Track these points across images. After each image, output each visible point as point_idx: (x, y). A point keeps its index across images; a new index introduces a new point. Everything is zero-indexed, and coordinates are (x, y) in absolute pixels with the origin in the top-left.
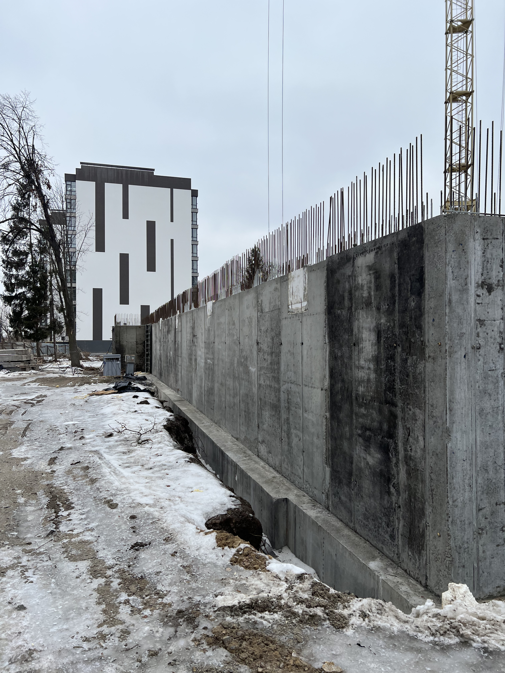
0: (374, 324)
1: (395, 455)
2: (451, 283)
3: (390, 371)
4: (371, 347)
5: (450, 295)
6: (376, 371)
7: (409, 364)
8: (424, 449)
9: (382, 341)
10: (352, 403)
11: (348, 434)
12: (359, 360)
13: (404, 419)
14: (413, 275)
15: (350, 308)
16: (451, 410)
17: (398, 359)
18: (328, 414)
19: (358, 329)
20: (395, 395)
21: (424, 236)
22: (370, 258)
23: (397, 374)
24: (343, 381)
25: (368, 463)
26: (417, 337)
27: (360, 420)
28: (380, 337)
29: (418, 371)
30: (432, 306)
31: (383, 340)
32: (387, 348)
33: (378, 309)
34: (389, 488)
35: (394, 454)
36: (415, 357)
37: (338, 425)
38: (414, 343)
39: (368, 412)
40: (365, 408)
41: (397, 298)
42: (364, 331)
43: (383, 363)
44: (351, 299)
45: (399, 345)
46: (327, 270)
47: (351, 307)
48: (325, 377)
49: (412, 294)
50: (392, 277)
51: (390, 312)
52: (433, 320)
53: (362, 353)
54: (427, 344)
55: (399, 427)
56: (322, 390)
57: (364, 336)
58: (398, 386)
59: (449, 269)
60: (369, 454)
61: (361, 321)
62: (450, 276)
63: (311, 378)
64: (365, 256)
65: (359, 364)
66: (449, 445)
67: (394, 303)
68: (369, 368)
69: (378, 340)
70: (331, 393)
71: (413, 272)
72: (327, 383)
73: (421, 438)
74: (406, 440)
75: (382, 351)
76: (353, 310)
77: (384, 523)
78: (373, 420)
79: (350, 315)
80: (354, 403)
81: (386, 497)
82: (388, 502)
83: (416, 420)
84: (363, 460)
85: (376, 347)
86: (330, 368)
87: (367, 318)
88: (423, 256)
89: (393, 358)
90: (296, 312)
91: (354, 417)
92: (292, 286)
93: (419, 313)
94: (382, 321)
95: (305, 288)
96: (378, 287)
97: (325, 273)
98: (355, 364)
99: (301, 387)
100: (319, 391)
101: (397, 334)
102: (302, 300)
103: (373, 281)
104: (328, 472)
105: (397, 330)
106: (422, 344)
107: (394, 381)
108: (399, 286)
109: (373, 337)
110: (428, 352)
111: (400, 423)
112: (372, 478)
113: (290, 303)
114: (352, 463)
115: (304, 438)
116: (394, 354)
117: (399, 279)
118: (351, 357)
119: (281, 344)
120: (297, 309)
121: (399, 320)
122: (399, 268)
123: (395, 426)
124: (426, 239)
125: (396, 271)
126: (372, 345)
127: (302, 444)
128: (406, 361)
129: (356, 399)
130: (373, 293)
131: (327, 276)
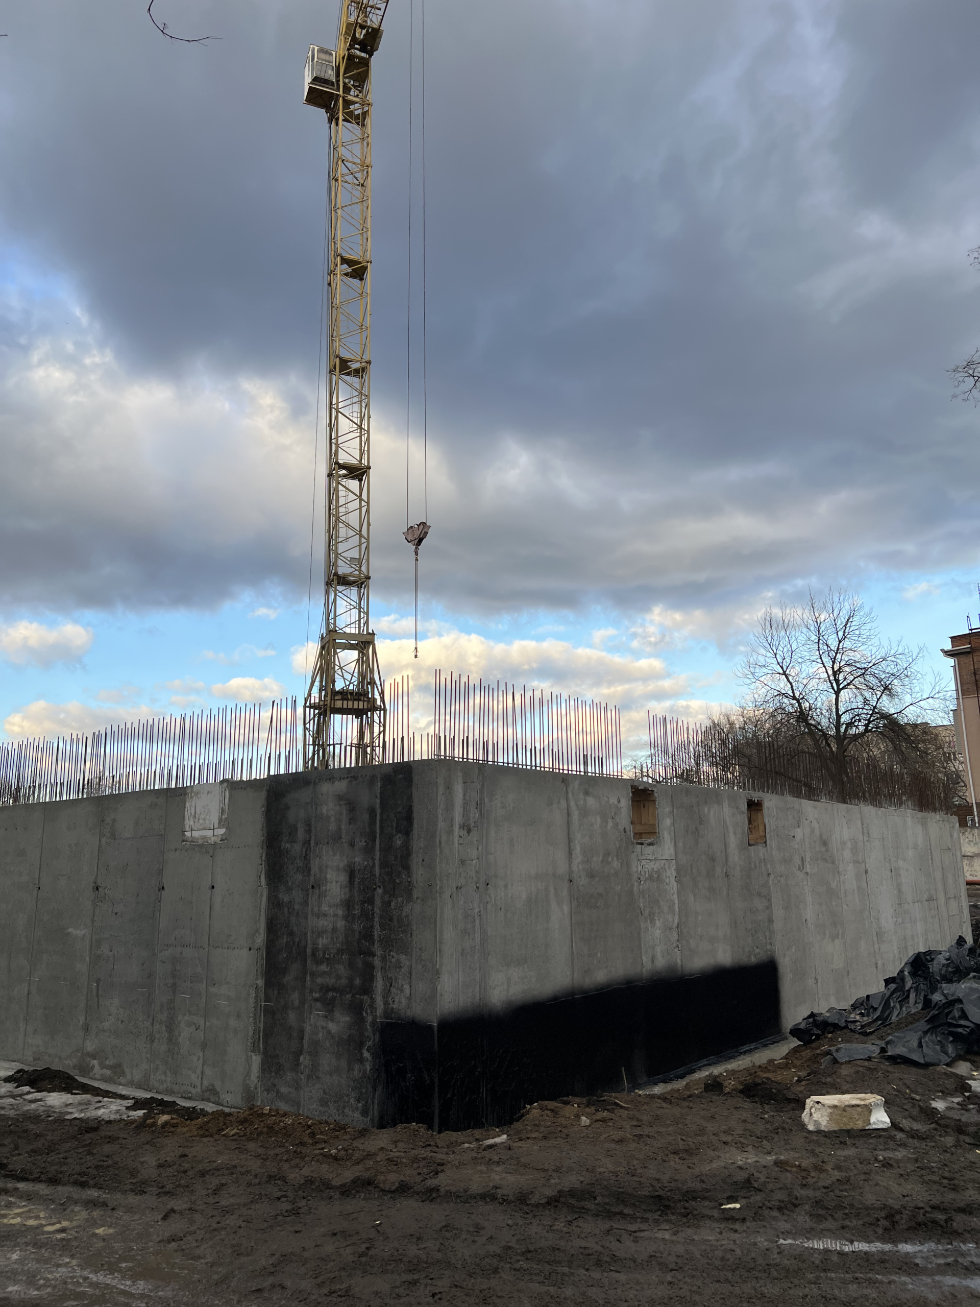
0: (345, 862)
1: (371, 1012)
2: (441, 825)
3: (367, 916)
4: (339, 890)
5: (440, 836)
6: (346, 918)
7: (393, 907)
8: (409, 999)
9: (356, 883)
10: (306, 961)
11: (296, 1003)
12: (320, 905)
13: (385, 969)
14: (400, 812)
15: (307, 843)
16: (440, 952)
17: (378, 902)
18: (260, 982)
19: (320, 868)
20: (374, 943)
21: (413, 775)
22: (341, 786)
23: (377, 919)
24: (291, 934)
25: (329, 1032)
26: (404, 877)
27: (319, 980)
28: (354, 878)
29: (404, 914)
30: (422, 845)
31: (357, 881)
32: (364, 890)
33: (352, 844)
34: (362, 1054)
35: (369, 1011)
36: (400, 899)
37: (279, 993)
38: (399, 884)
39: (331, 968)
40: (327, 965)
41: (378, 835)
42: (329, 871)
43: (357, 907)
44: (309, 831)
45: (379, 887)
46: (268, 791)
47: (310, 841)
48: (257, 931)
49: (398, 831)
50: (372, 811)
51: (368, 850)
52: (423, 860)
53: (326, 896)
54: (415, 884)
55: (378, 979)
56: (250, 949)
57: (328, 876)
58: (377, 932)
59: (440, 812)
60: (332, 1020)
61: (325, 858)
62: (440, 818)
63: (229, 936)
64: (333, 783)
65: (319, 910)
66: (439, 988)
67: (374, 840)
68: (336, 915)
69: (350, 881)
70: (268, 953)
71: (400, 810)
72: (261, 939)
73: (406, 987)
74: (387, 991)
75: (356, 894)
76: (312, 844)
77: (352, 1100)
78: (338, 977)
79: (306, 851)
80: (309, 961)
81: (357, 1067)
82: (360, 1071)
83: (401, 967)
84: (321, 1030)
85: (347, 890)
86: (268, 919)
87: (335, 855)
88: (411, 795)
89: (371, 901)
90: (200, 842)
91: (308, 978)
92: (193, 804)
93: (406, 852)
94: (357, 859)
95: (223, 811)
96: (352, 821)
97: (264, 794)
98: (312, 910)
99: (206, 949)
100: (245, 951)
101: (378, 875)
102: (216, 826)
103: (344, 812)
104: (256, 1060)
105: (377, 871)
106: (410, 885)
107: (372, 927)
108: (381, 821)
109: (343, 878)
110: (416, 894)
111: (379, 974)
112: (336, 1049)
113: (187, 829)
114: (302, 1038)
115: (208, 1024)
116: (373, 897)
117: (381, 815)
118: (305, 903)
119: (163, 888)
120: (204, 838)
121: (380, 859)
122: (381, 803)
123: (372, 978)
124: (416, 778)
125: (378, 806)
126: (341, 886)
127: (202, 1034)
128: (389, 903)
129: (313, 954)
130: (343, 827)
131: (268, 798)
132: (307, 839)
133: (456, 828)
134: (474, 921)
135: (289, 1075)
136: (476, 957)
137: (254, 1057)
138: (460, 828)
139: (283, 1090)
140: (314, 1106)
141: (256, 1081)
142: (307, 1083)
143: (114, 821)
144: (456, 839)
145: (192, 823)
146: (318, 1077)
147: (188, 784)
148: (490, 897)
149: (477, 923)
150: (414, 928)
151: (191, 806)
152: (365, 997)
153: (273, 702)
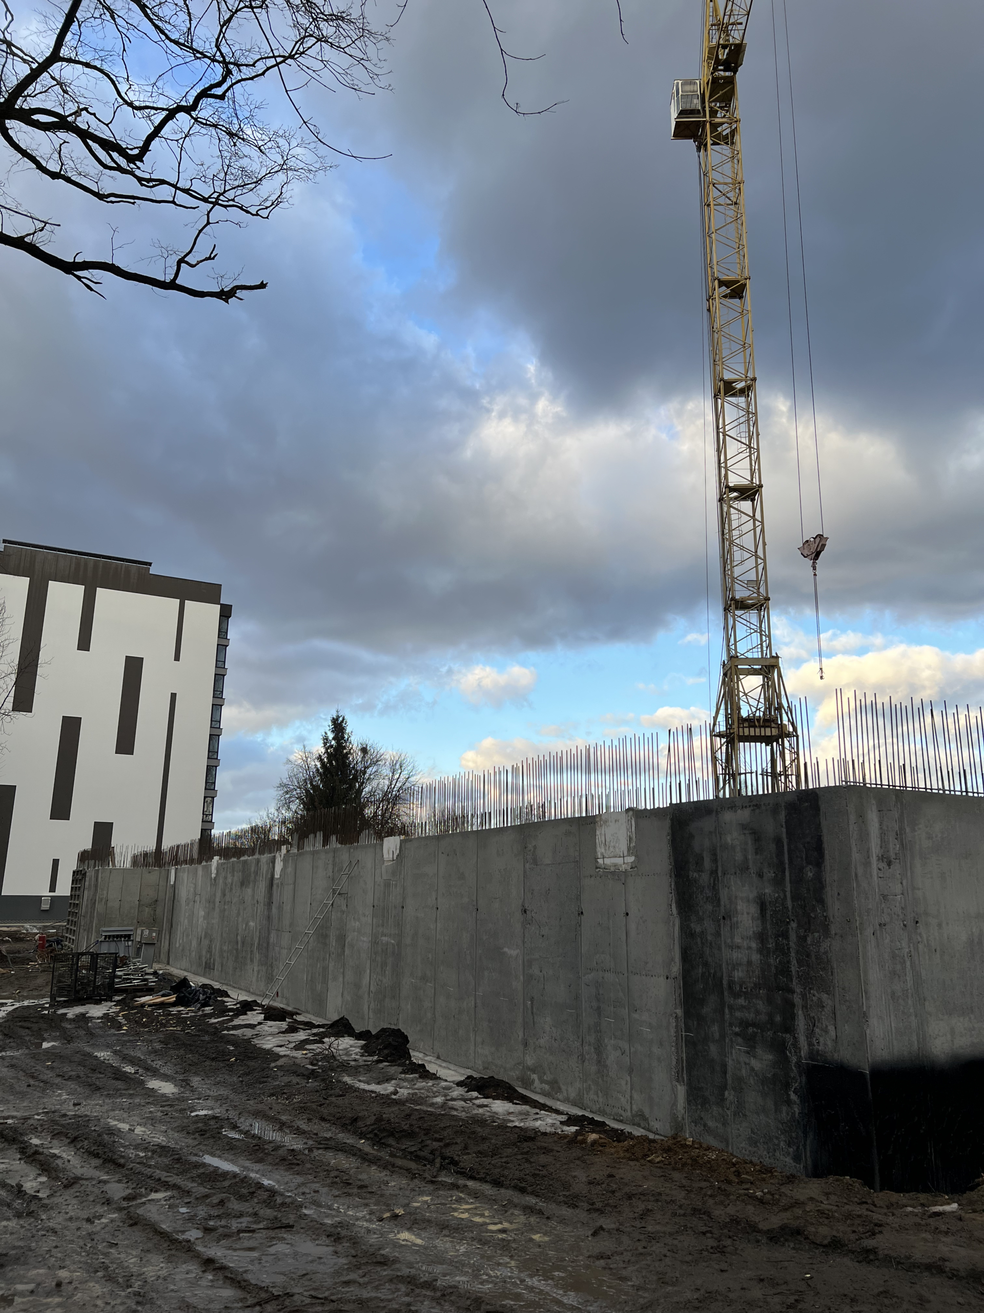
0: (755, 893)
1: (795, 1052)
2: (856, 856)
3: (782, 951)
4: (751, 922)
5: (856, 869)
6: (760, 951)
7: (809, 942)
8: (836, 1041)
9: (768, 915)
10: (722, 993)
11: (717, 1036)
12: (732, 938)
13: (806, 1008)
14: (808, 843)
15: (714, 872)
16: (866, 993)
17: (793, 936)
18: (679, 1012)
19: (730, 899)
20: (792, 980)
21: (820, 803)
22: (744, 815)
23: (793, 954)
24: (706, 964)
25: (752, 1069)
26: (819, 911)
27: (738, 1014)
28: (765, 910)
29: (822, 950)
30: (836, 878)
31: (769, 913)
32: (776, 923)
33: (760, 875)
34: (789, 1095)
35: (793, 1051)
36: (816, 935)
37: (699, 1024)
38: (814, 918)
39: (749, 1002)
40: (745, 998)
41: (787, 866)
42: (739, 902)
43: (770, 940)
44: (715, 860)
45: (793, 920)
46: (672, 820)
47: (717, 870)
48: (672, 960)
49: (809, 863)
50: (778, 841)
51: (778, 882)
52: (839, 894)
53: (738, 928)
54: (832, 919)
55: (800, 1018)
56: (667, 978)
57: (739, 908)
58: (794, 967)
59: (853, 843)
60: (754, 1057)
61: (733, 888)
62: (854, 849)
63: (646, 963)
64: (736, 811)
65: (732, 942)
66: (868, 1032)
67: (784, 872)
68: (749, 948)
69: (761, 913)
70: (685, 983)
71: (808, 840)
72: (676, 968)
73: (831, 1028)
74: (810, 1032)
75: (768, 927)
76: (720, 874)
77: (782, 1144)
78: (758, 1012)
79: (714, 881)
80: (726, 994)
81: (784, 1109)
82: (788, 1114)
84: (743, 1066)
85: (759, 922)
86: (682, 948)
87: (743, 885)
88: (820, 824)
89: (785, 935)
90: (612, 869)
91: (727, 1011)
92: (603, 832)
93: (819, 885)
94: (767, 891)
95: (630, 839)
96: (758, 851)
97: (667, 823)
98: (725, 943)
99: (626, 975)
100: (662, 979)
101: (790, 908)
102: (626, 854)
103: (750, 842)
104: (681, 1090)
105: (789, 903)
106: (826, 920)
107: (789, 962)
108: (789, 851)
109: (754, 910)
110: (833, 929)
111: (800, 1012)
112: (761, 1088)
113: (599, 856)
114: (725, 1073)
115: (632, 1049)
116: (787, 931)
117: (789, 845)
118: (718, 934)
119: (582, 913)
120: (615, 865)
121: (791, 892)
122: (787, 833)
123: (793, 1017)
124: (823, 807)
125: (784, 836)
126: (753, 919)
127: (628, 1059)
128: (804, 938)
129: (730, 987)
130: (750, 857)
131: (672, 827)
132: (714, 869)
133: (874, 860)
134: (904, 962)
135: (715, 1110)
136: (910, 1002)
137: (679, 1087)
138: (878, 860)
139: (711, 1124)
140: (743, 1145)
141: (683, 1112)
142: (734, 1119)
143: (535, 847)
144: (875, 872)
145: (603, 850)
146: (745, 1115)
147: (597, 813)
148: (921, 937)
149: (908, 964)
150: (835, 966)
151: (601, 834)
152: (788, 1036)
153: (670, 731)
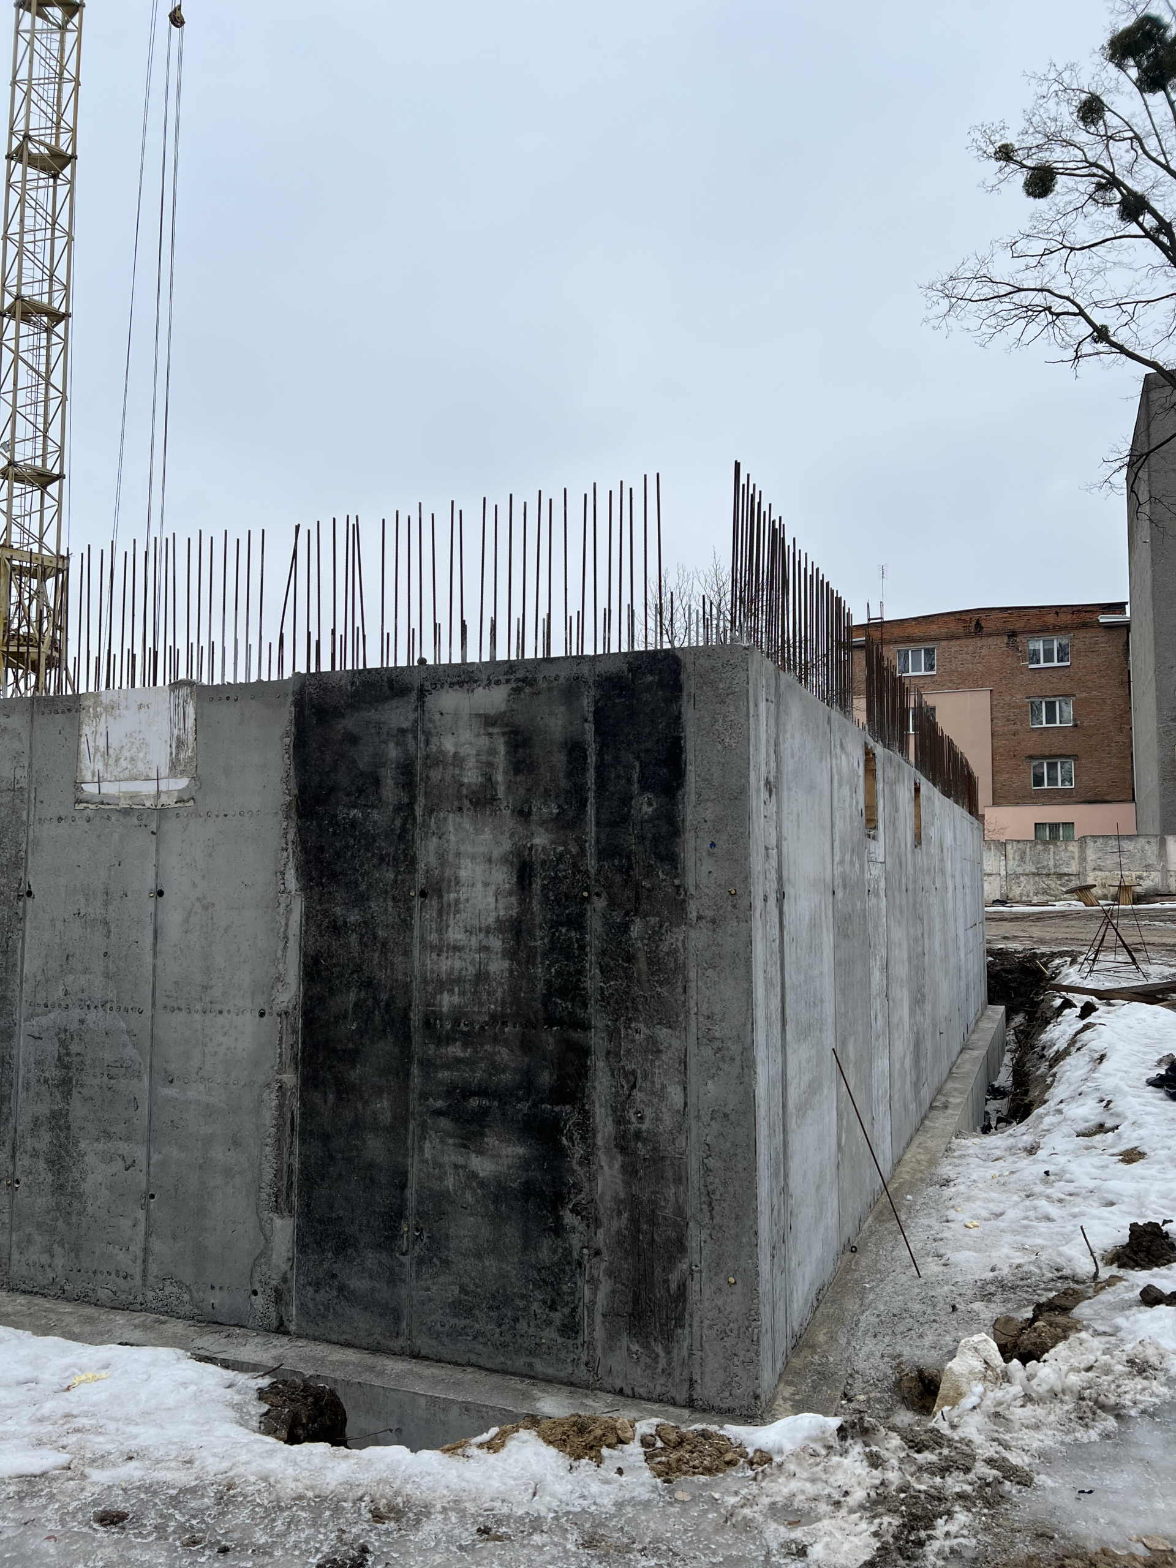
0: (507, 846)
3: (567, 952)
4: (492, 900)
6: (511, 954)
7: (634, 934)
8: (682, 1112)
10: (408, 1038)
11: (386, 1118)
12: (441, 930)
13: (617, 1054)
14: (647, 751)
15: (406, 809)
17: (595, 923)
18: (290, 1078)
19: (440, 858)
20: (586, 1005)
21: (687, 675)
22: (494, 699)
23: (592, 958)
24: (369, 985)
25: (474, 1176)
26: (662, 877)
27: (444, 1075)
28: (530, 876)
29: (665, 948)
30: (709, 816)
31: (537, 885)
32: (557, 901)
33: (522, 814)
36: (653, 920)
37: (339, 1099)
38: (651, 890)
39: (475, 1051)
40: (465, 1045)
41: (591, 795)
42: (466, 863)
43: (538, 933)
44: (409, 785)
45: (598, 895)
46: (296, 704)
47: (411, 804)
49: (644, 788)
50: (575, 749)
51: (567, 824)
52: (713, 845)
53: (457, 912)
54: (692, 890)
55: (599, 1073)
56: (262, 1015)
57: (463, 873)
58: (593, 982)
59: (751, 749)
60: (480, 1152)
61: (453, 838)
62: (752, 763)
63: (206, 988)
64: (470, 691)
65: (440, 940)
66: (756, 1092)
67: (582, 805)
68: (485, 949)
69: (520, 882)
70: (308, 1022)
71: (649, 745)
72: (288, 995)
73: (674, 1090)
74: (621, 1098)
75: (536, 908)
76: (419, 811)
78: (495, 1068)
79: (404, 824)
80: (416, 1038)
84: (450, 1170)
85: (514, 900)
86: (305, 955)
87: (478, 832)
88: (679, 717)
89: (577, 923)
90: (124, 804)
91: (415, 1070)
92: (102, 729)
93: (669, 829)
94: (537, 841)
95: (180, 743)
96: (520, 766)
97: (286, 714)
98: (423, 939)
99: (148, 1013)
100: (248, 1022)
101: (593, 871)
102: (164, 771)
103: (502, 750)
104: (283, 1229)
105: (591, 863)
106: (678, 893)
107: (580, 972)
108: (598, 769)
109: (503, 877)
110: (692, 910)
111: (601, 1064)
112: (492, 1208)
113: (88, 777)
114: (403, 1186)
115: (155, 1157)
116: (582, 915)
117: (600, 754)
118: (406, 925)
119: (29, 893)
120: (133, 796)
121: (598, 841)
122: (597, 732)
123: (583, 1073)
124: (690, 685)
125: (590, 737)
126: (497, 893)
127: (142, 1177)
128: (625, 927)
130: (500, 778)
131: (300, 721)
132: (406, 800)
135: (371, 1259)
137: (278, 1222)
138: (764, 785)
139: (359, 1284)
141: (285, 1267)
142: (418, 1272)
144: (762, 807)
145: (99, 767)
146: (446, 1262)
147: (91, 689)
150: (692, 975)
151: (95, 733)
152: (567, 1108)
153: (298, 528)
